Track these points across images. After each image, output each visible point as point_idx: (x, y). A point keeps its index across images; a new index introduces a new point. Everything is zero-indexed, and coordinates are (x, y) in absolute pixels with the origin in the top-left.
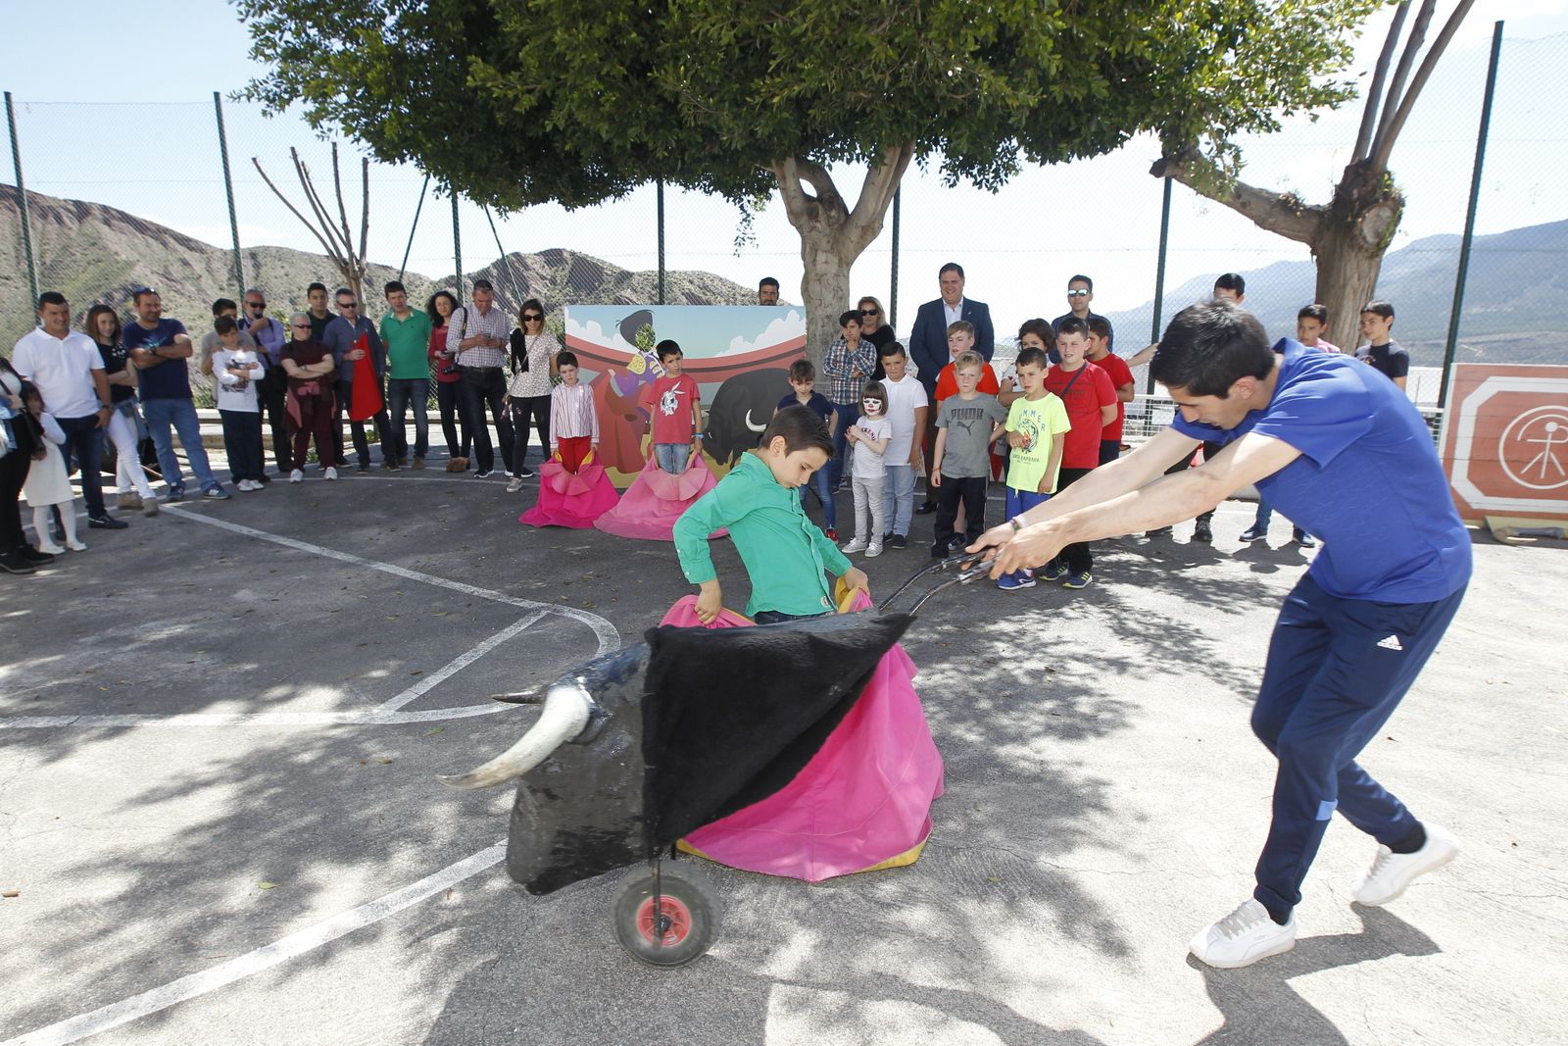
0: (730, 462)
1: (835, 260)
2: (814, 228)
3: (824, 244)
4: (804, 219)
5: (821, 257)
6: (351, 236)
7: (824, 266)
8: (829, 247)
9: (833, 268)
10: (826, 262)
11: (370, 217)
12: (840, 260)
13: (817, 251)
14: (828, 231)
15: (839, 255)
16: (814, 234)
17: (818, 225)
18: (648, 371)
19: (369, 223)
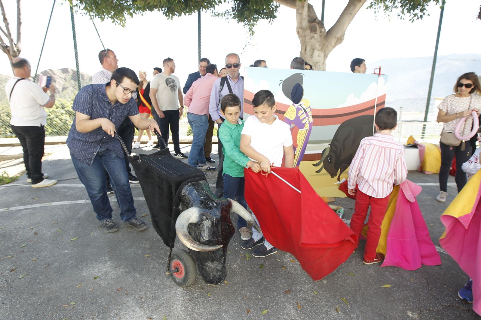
0: (338, 175)
1: (322, 55)
2: (313, 37)
3: (317, 46)
4: (308, 31)
5: (316, 53)
6: (10, 26)
7: (318, 58)
8: (320, 48)
9: (322, 59)
10: (319, 56)
11: (22, 17)
12: (325, 55)
13: (314, 50)
14: (319, 39)
15: (325, 53)
16: (313, 40)
17: (316, 35)
18: (297, 117)
19: (22, 21)
